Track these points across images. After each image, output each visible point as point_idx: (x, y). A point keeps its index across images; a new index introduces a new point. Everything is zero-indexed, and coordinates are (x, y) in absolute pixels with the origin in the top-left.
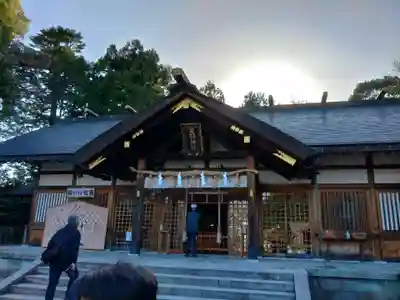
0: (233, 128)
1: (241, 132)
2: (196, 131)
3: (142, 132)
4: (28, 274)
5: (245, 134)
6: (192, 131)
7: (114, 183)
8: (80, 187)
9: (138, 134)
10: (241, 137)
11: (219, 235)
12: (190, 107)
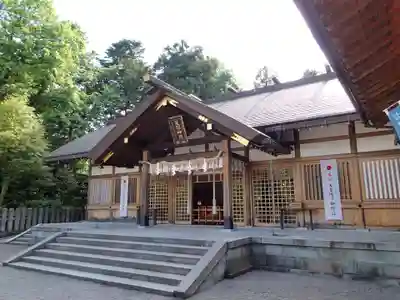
0: (200, 117)
1: (206, 120)
2: (179, 123)
3: (136, 129)
4: (49, 242)
6: (177, 123)
9: (133, 131)
11: (214, 207)
12: (168, 103)
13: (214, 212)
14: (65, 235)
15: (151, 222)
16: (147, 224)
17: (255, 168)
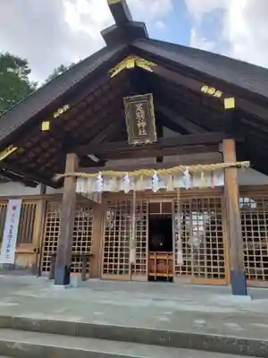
0: (205, 89)
1: (218, 94)
5: (225, 95)
7: (44, 191)
9: (61, 111)
10: (220, 102)
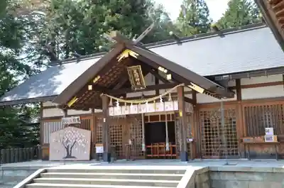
2: (138, 71)
3: (99, 77)
6: (135, 71)
8: (70, 116)
11: (167, 144)
12: (129, 55)
13: (167, 149)
14: (46, 171)
15: (112, 159)
16: (109, 161)
17: (203, 110)
